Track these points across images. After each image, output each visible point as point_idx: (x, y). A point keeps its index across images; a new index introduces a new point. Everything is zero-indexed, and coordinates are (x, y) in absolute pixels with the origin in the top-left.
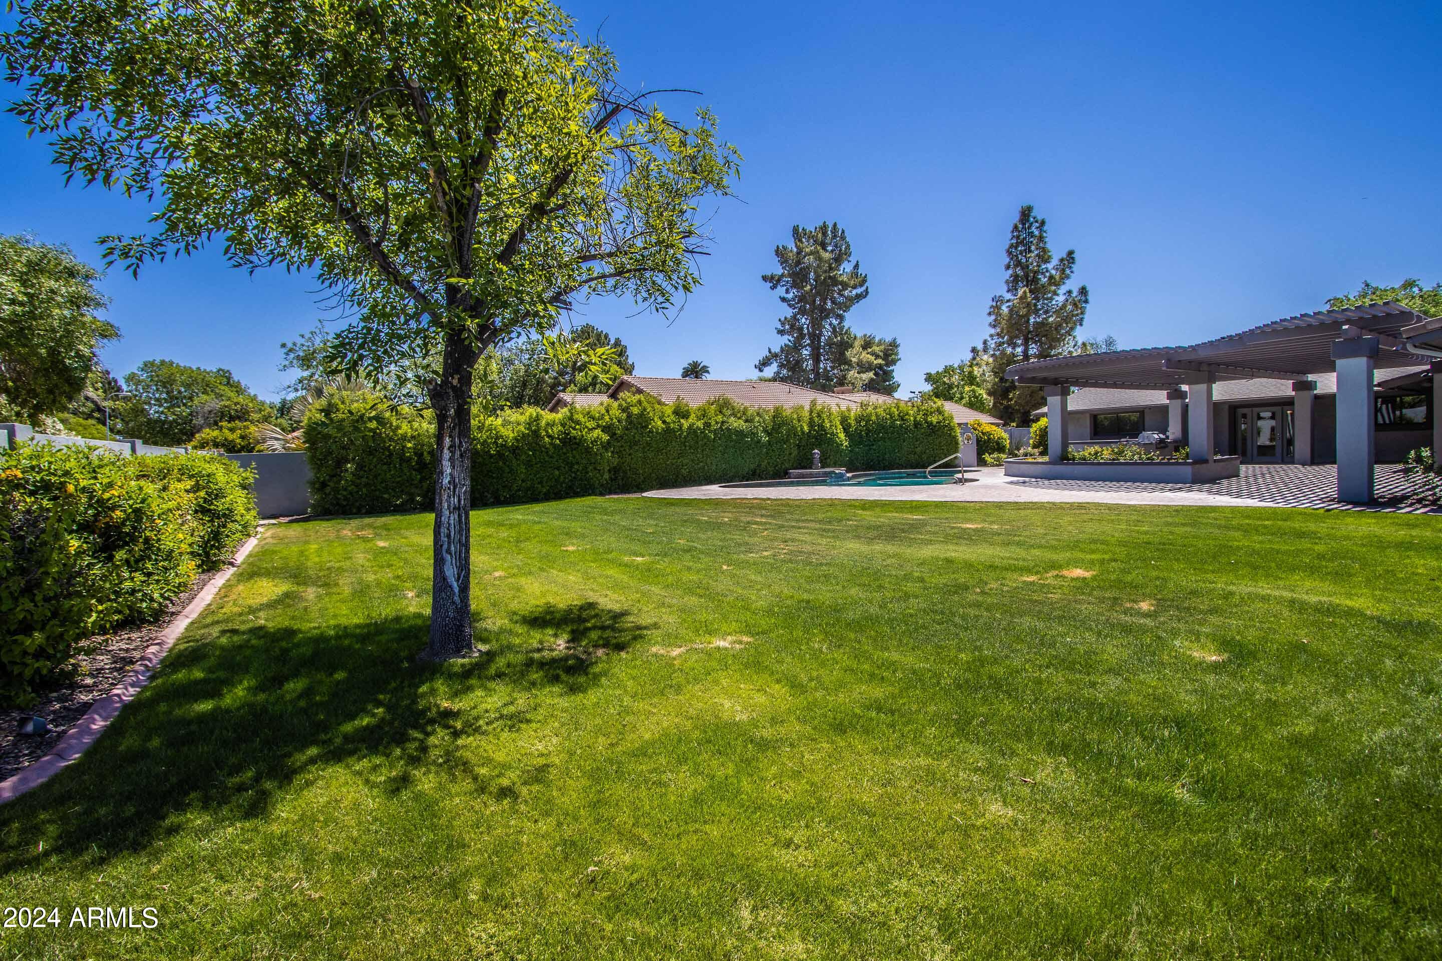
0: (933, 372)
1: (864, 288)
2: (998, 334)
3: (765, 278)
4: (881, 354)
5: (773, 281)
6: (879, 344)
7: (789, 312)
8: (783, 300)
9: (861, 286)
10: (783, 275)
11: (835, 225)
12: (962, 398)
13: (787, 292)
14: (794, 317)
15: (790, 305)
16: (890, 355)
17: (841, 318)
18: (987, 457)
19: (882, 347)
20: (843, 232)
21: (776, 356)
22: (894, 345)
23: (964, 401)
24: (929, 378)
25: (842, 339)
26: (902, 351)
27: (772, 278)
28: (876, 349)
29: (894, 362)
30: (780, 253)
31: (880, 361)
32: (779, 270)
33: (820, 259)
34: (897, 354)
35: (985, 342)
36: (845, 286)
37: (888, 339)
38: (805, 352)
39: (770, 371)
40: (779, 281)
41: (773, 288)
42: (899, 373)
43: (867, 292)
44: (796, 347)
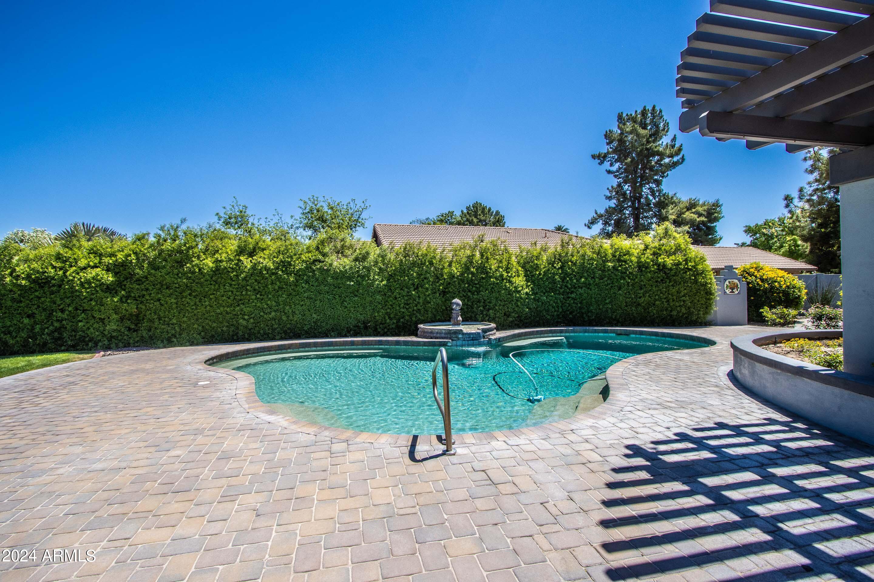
0: (752, 225)
1: (680, 156)
2: (816, 181)
3: (593, 157)
4: (705, 213)
5: (601, 158)
6: (704, 204)
7: (614, 182)
8: (609, 172)
9: (677, 154)
10: (608, 153)
11: (654, 107)
12: (781, 247)
13: (611, 165)
14: (619, 185)
15: (615, 176)
16: (713, 214)
17: (658, 183)
18: (766, 312)
19: (706, 208)
20: (661, 111)
21: (601, 216)
22: (717, 205)
23: (783, 250)
24: (749, 230)
25: (660, 199)
26: (725, 210)
27: (599, 156)
28: (700, 209)
29: (716, 219)
30: (608, 136)
31: (703, 219)
32: (605, 149)
33: (638, 135)
34: (719, 212)
35: (801, 190)
36: (662, 155)
37: (712, 201)
38: (627, 212)
39: (598, 227)
40: (605, 156)
41: (601, 163)
42: (720, 228)
43: (683, 159)
44: (619, 209)
